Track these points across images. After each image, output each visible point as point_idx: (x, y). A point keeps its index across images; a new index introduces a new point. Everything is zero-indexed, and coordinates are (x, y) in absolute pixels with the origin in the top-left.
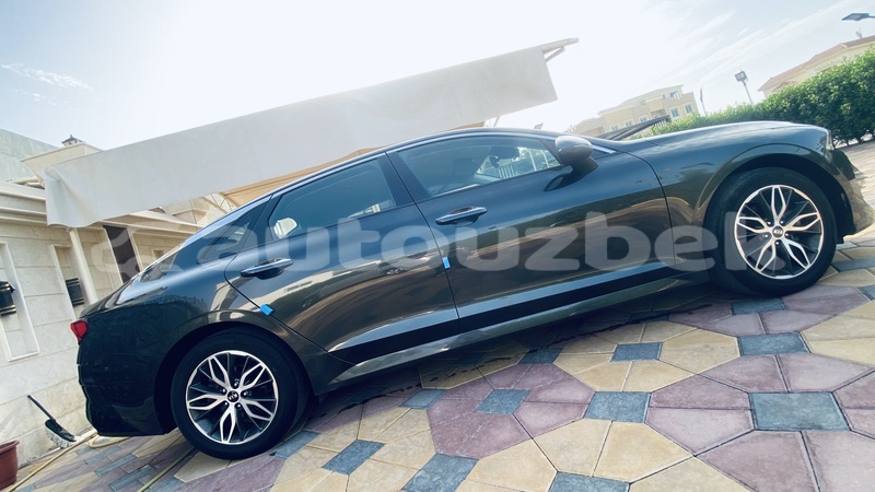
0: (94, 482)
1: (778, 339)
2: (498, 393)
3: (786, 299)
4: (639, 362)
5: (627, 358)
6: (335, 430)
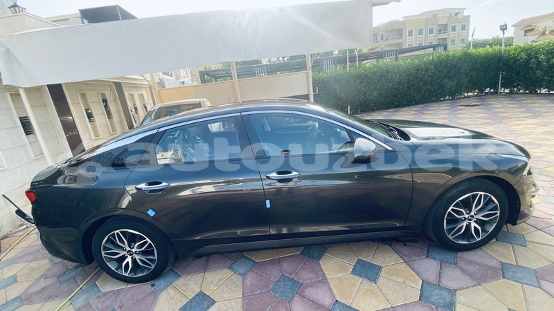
0: (49, 270)
1: (443, 292)
2: (284, 278)
3: (460, 254)
4: (365, 281)
5: (360, 275)
6: (189, 277)
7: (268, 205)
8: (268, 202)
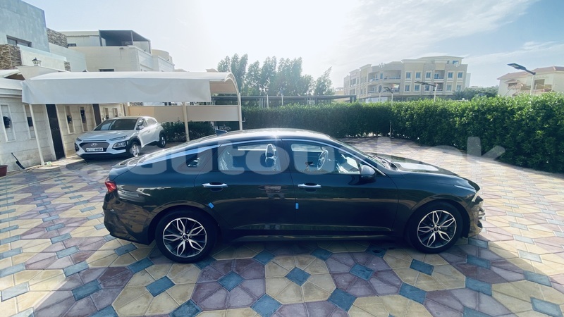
7: (297, 207)
8: (297, 204)
